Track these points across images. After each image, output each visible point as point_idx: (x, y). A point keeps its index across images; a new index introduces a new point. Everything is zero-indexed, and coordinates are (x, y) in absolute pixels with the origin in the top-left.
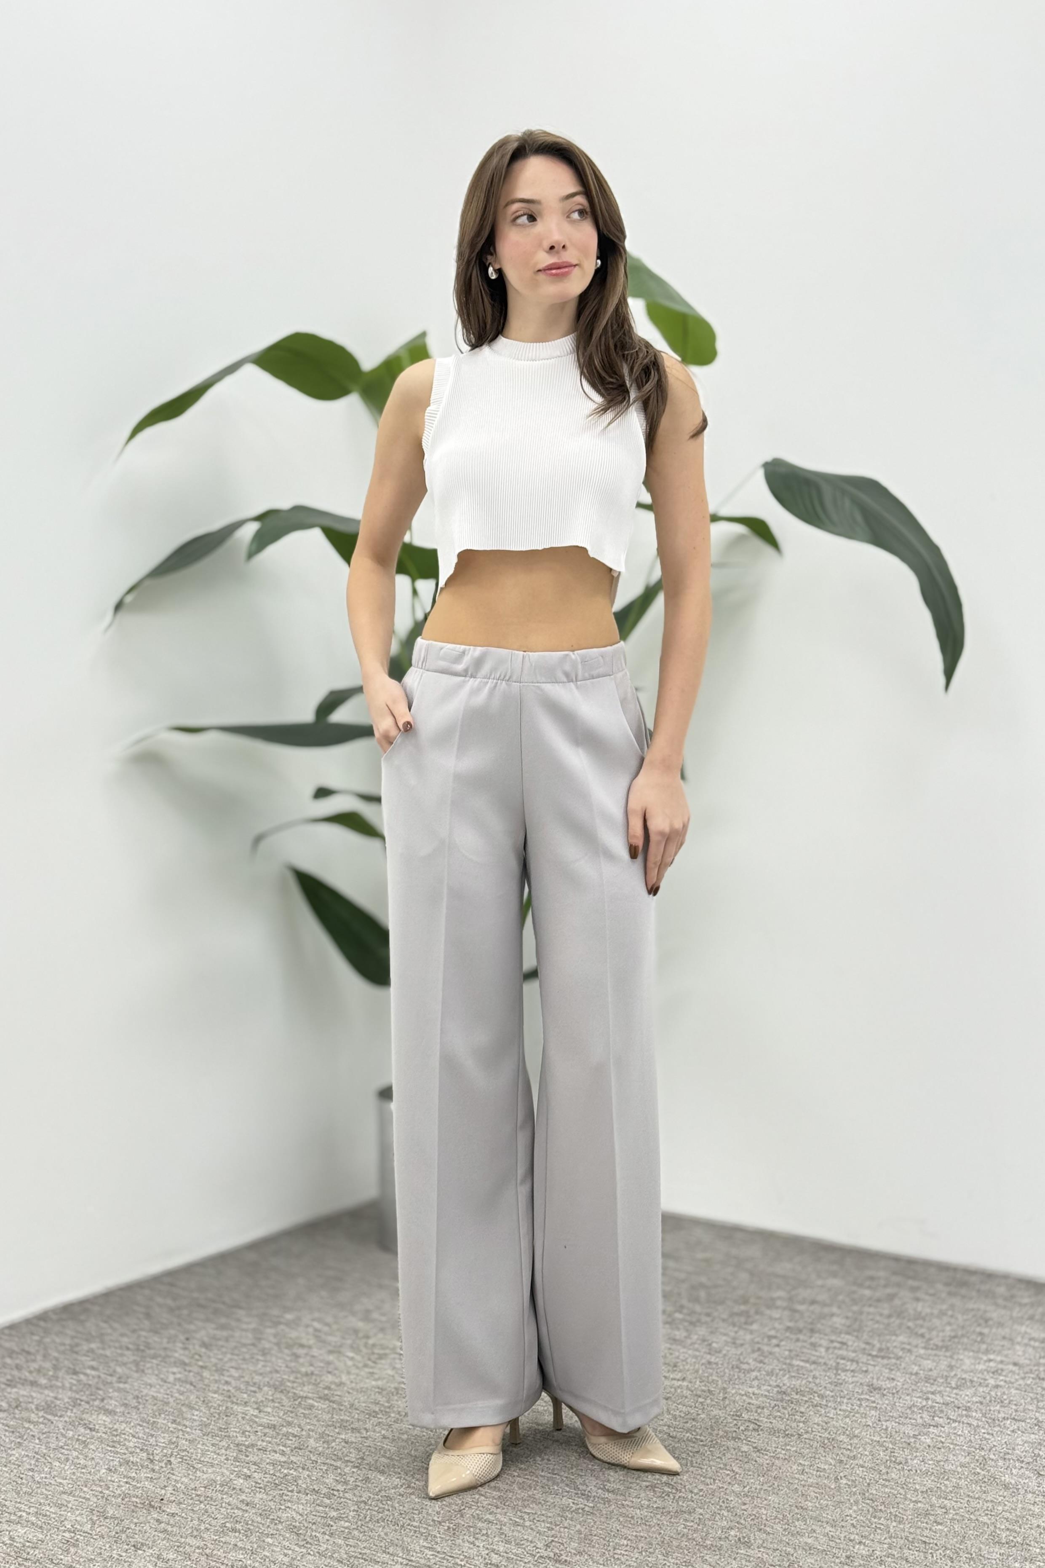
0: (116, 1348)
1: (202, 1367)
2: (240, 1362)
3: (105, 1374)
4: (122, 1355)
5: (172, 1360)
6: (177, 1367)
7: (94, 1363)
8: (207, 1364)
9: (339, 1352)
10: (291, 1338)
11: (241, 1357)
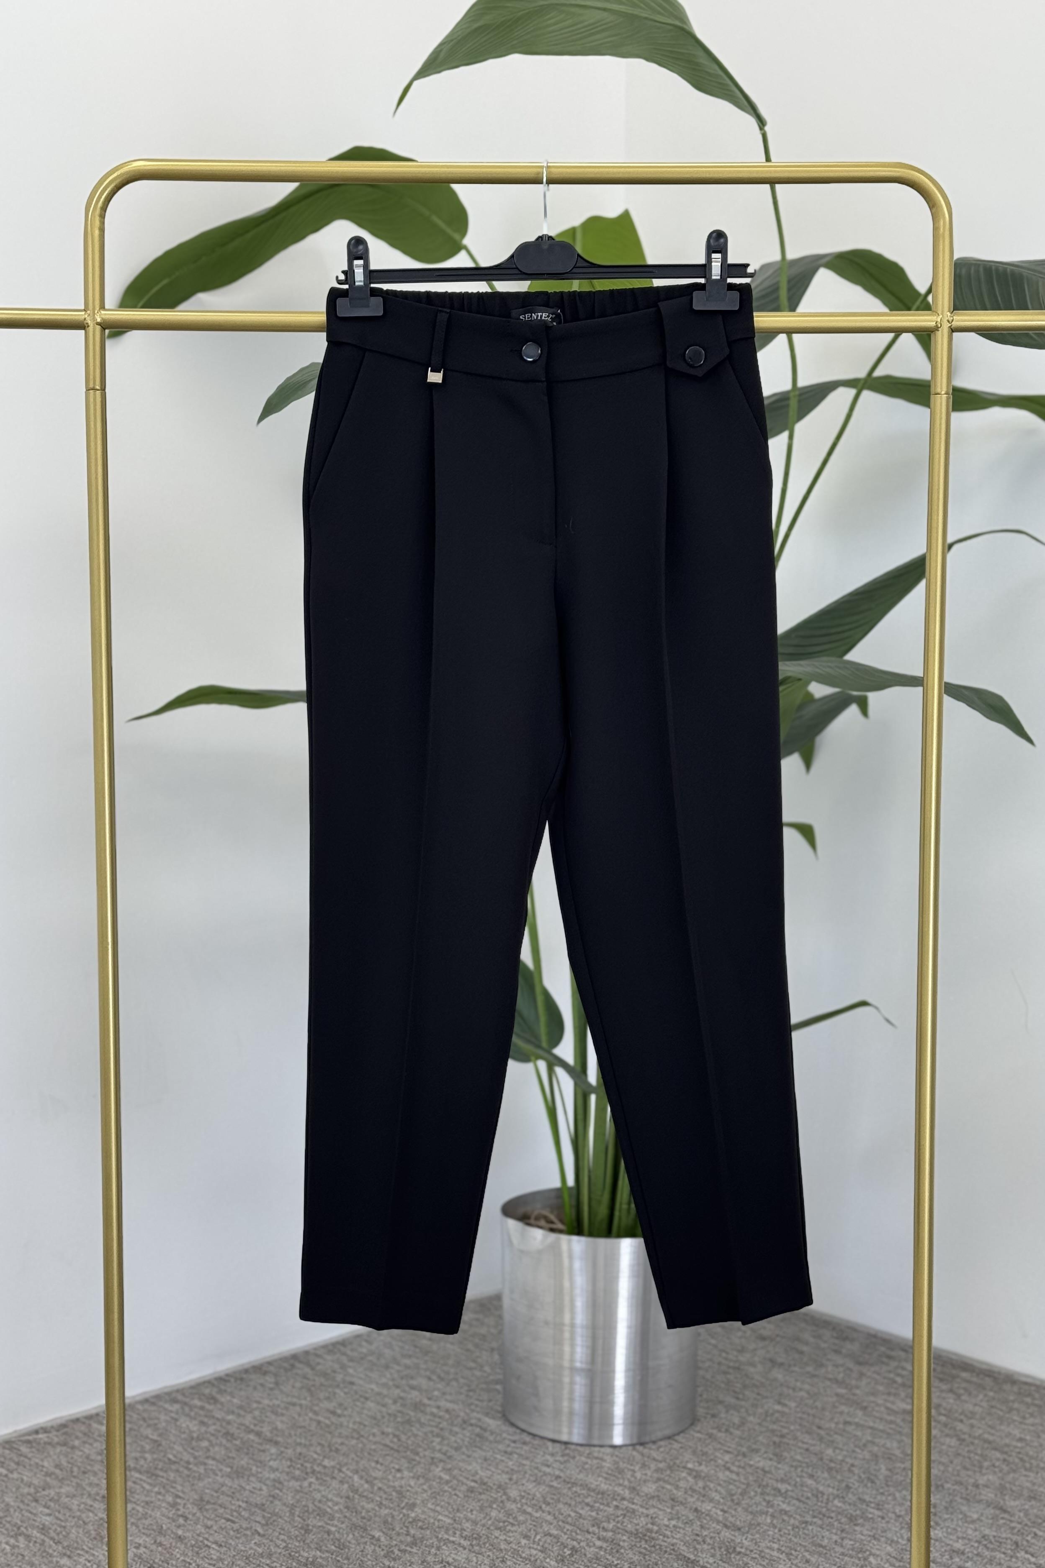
0: (90, 1495)
1: (180, 1537)
2: (232, 1533)
3: (52, 1539)
4: (90, 1509)
5: (147, 1522)
6: (148, 1536)
7: (47, 1520)
8: (188, 1534)
9: (366, 1530)
10: (314, 1500)
11: (236, 1526)
